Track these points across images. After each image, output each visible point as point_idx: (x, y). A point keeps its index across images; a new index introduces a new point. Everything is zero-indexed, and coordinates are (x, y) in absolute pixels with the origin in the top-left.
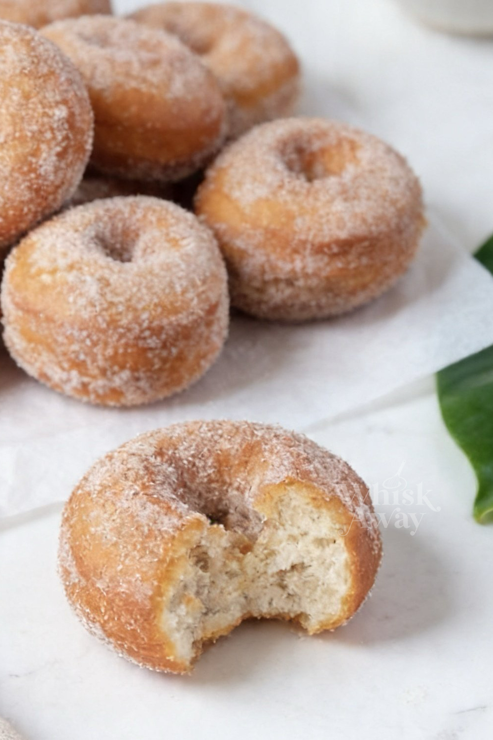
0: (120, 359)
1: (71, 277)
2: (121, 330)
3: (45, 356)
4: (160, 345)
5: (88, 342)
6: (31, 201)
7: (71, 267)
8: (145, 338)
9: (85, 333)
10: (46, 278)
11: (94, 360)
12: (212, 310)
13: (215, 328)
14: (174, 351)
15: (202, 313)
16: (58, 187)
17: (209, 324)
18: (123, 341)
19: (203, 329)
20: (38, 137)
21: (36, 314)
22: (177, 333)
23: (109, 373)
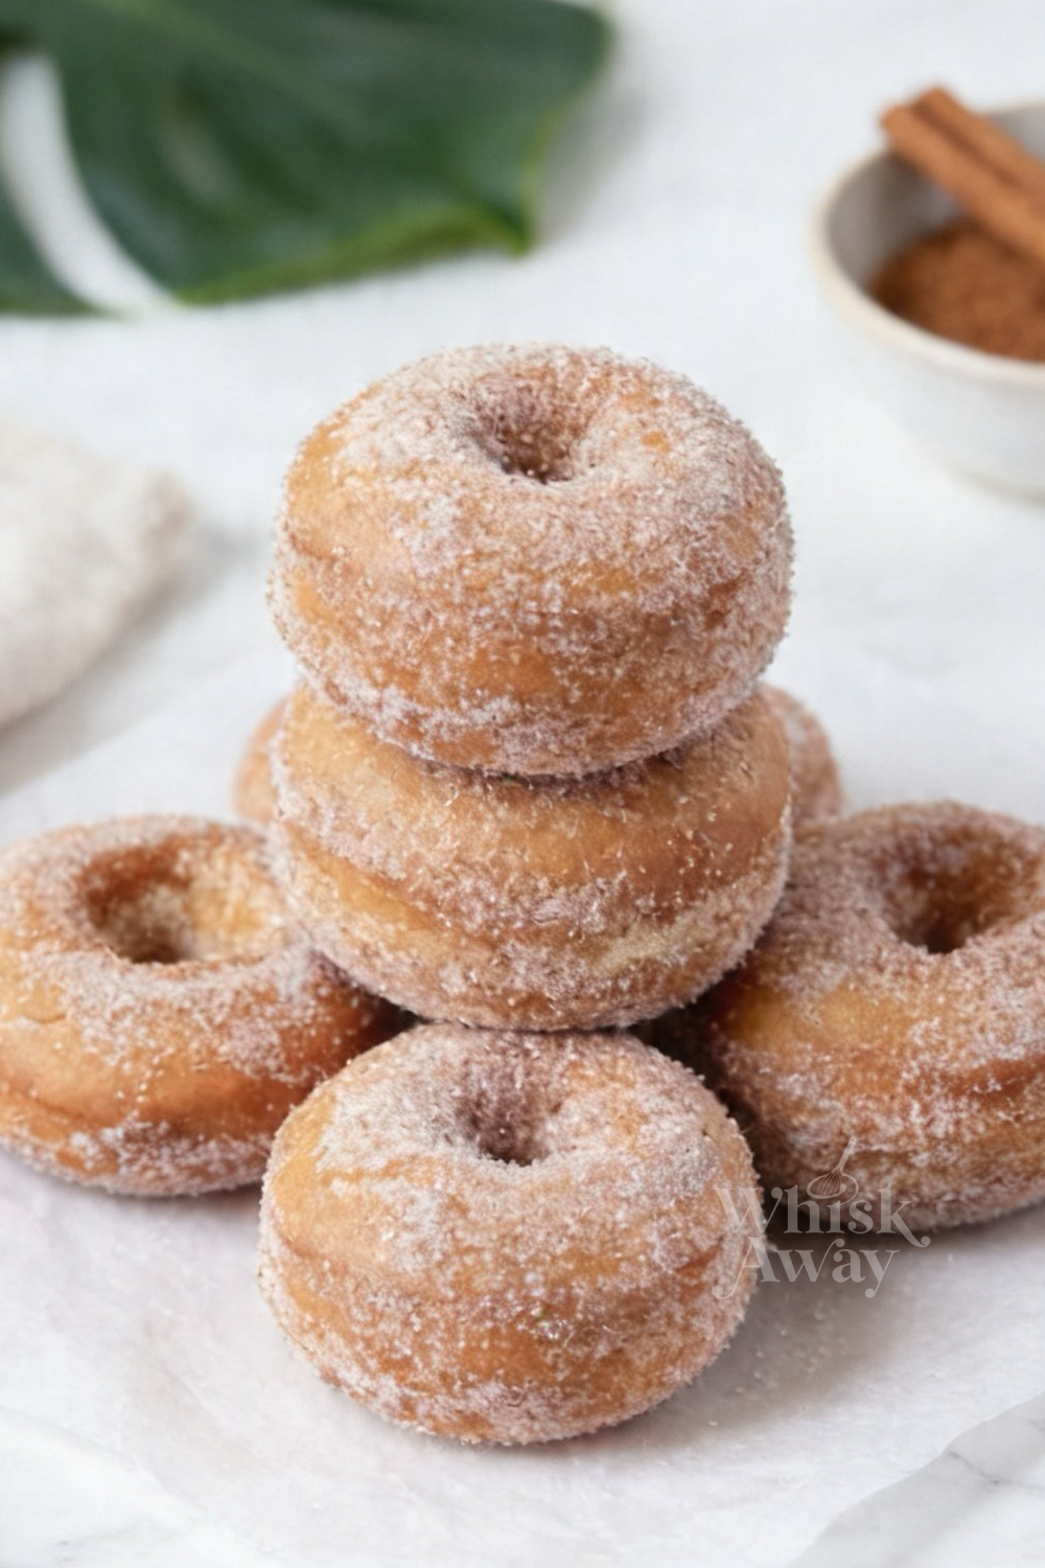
7: (390, 1171)
17: (690, 1293)
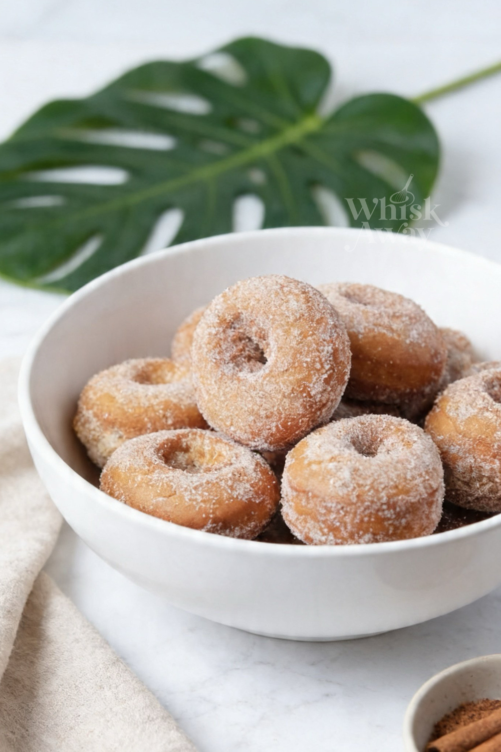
0: (365, 526)
1: (331, 465)
2: (367, 503)
3: (311, 523)
4: (394, 516)
5: (342, 513)
6: (304, 416)
8: (383, 510)
9: (339, 507)
10: (314, 467)
11: (346, 528)
12: (433, 493)
13: (434, 508)
14: (404, 521)
15: (425, 495)
16: (324, 405)
18: (367, 512)
19: (426, 508)
20: (311, 367)
21: (305, 492)
22: (407, 509)
23: (356, 537)
